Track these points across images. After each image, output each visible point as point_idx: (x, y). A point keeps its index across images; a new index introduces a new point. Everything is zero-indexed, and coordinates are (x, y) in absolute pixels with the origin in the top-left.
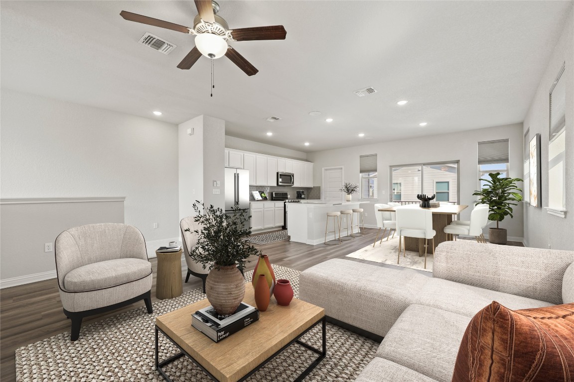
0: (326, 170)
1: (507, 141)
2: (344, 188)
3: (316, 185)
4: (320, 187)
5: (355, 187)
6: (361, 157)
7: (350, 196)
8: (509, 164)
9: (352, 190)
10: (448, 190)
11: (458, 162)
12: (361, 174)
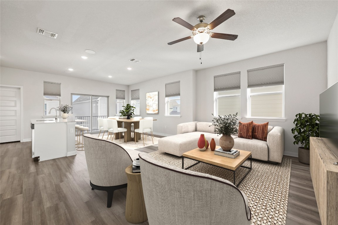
1: (125, 91)
8: (125, 100)
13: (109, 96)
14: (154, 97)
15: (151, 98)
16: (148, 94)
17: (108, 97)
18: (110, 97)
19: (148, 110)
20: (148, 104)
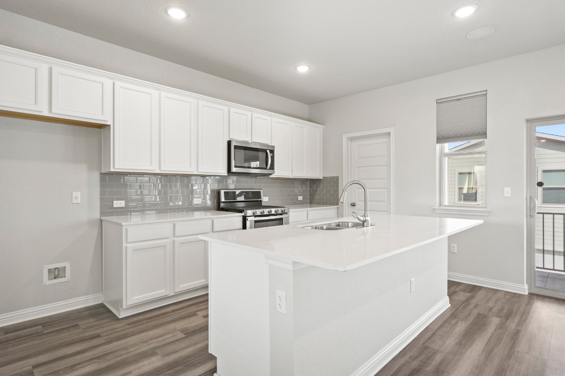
0: (352, 139)
3: (329, 174)
4: (337, 178)
6: (439, 102)
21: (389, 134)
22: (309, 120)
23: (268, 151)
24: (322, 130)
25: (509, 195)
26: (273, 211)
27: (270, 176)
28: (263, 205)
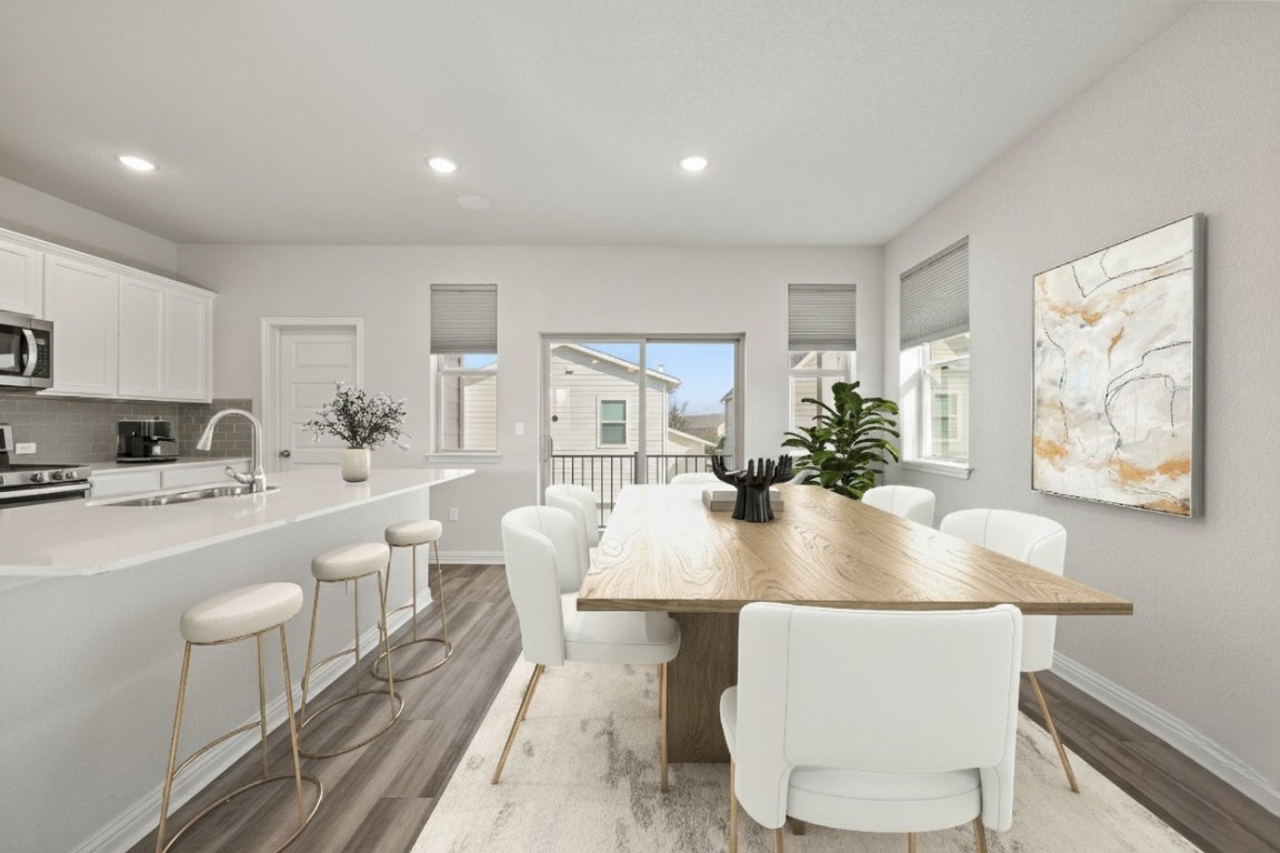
0: (282, 329)
1: (852, 289)
2: (333, 418)
4: (249, 402)
5: (391, 414)
6: (435, 289)
7: (365, 456)
8: (853, 355)
9: (376, 428)
10: (625, 419)
11: (738, 340)
12: (434, 358)
13: (743, 335)
14: (1130, 302)
15: (1091, 320)
16: (1053, 287)
17: (738, 339)
18: (748, 342)
19: (1055, 451)
20: (1049, 393)
21: (353, 328)
22: (179, 278)
23: (28, 333)
24: (211, 301)
25: (521, 433)
26: (46, 476)
27: (39, 393)
28: (11, 462)
